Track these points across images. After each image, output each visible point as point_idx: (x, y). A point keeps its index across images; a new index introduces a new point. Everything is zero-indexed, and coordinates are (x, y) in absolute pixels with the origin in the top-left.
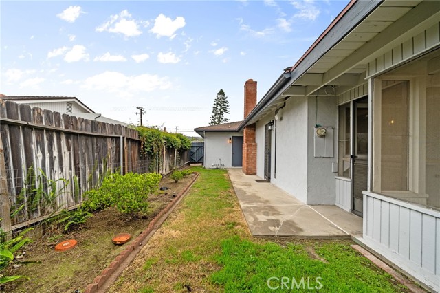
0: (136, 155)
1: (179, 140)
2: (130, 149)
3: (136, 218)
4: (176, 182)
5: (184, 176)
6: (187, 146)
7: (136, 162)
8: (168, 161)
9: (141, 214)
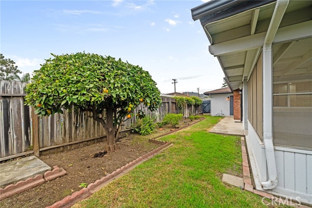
0: (174, 108)
1: (194, 100)
2: (172, 106)
3: (175, 127)
4: (192, 120)
5: (196, 118)
6: (199, 103)
7: (175, 111)
8: (188, 111)
9: (177, 126)
